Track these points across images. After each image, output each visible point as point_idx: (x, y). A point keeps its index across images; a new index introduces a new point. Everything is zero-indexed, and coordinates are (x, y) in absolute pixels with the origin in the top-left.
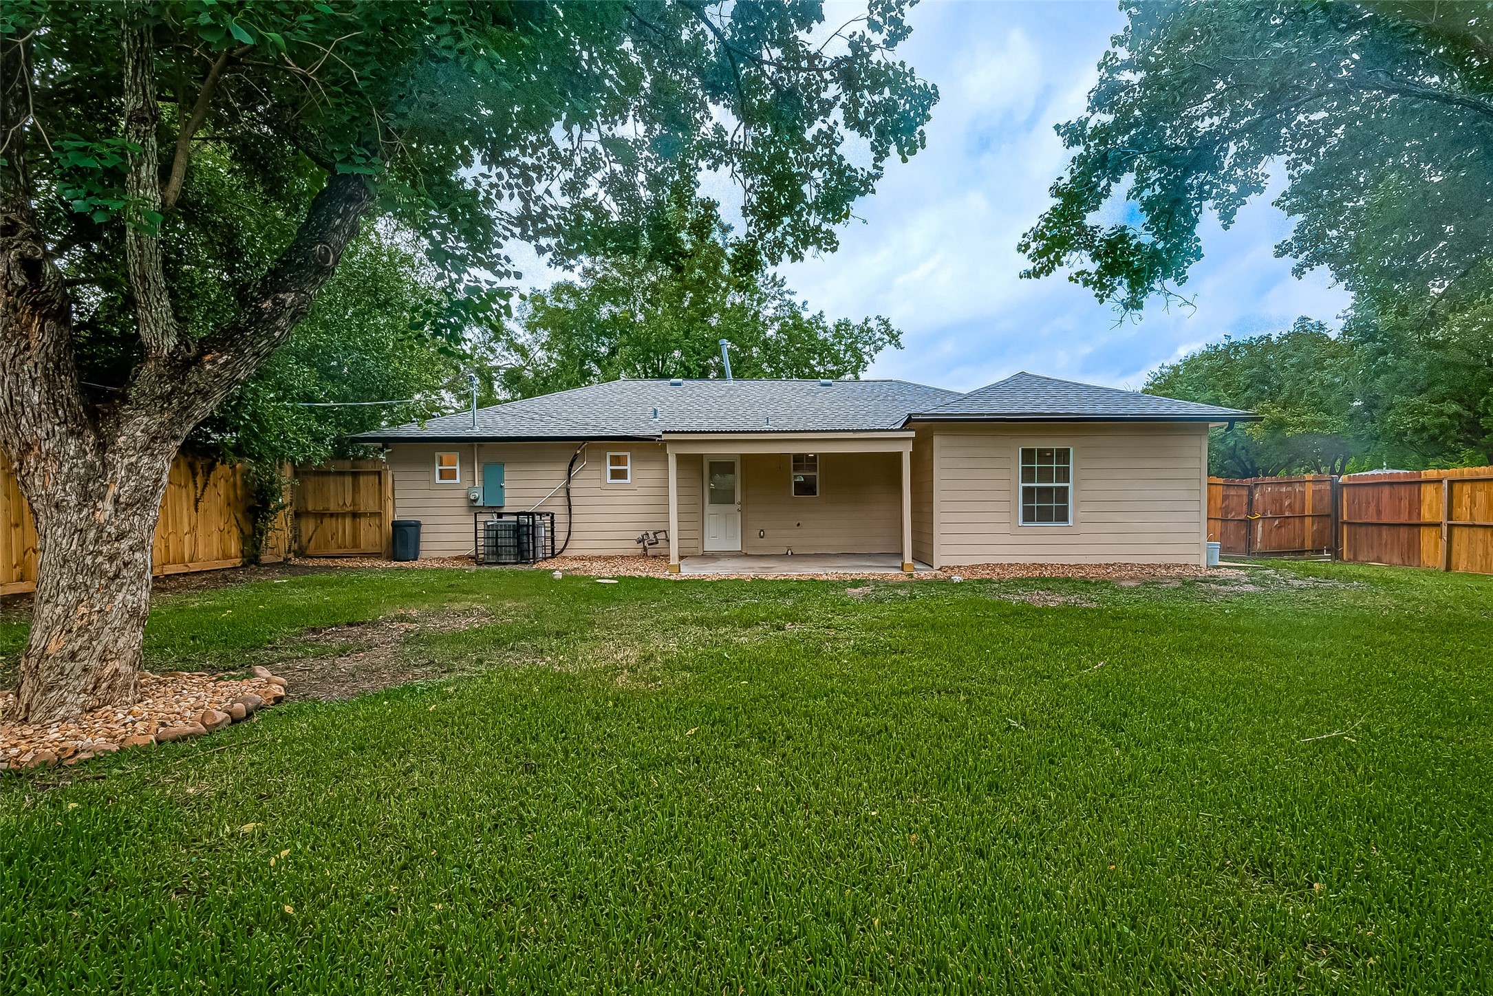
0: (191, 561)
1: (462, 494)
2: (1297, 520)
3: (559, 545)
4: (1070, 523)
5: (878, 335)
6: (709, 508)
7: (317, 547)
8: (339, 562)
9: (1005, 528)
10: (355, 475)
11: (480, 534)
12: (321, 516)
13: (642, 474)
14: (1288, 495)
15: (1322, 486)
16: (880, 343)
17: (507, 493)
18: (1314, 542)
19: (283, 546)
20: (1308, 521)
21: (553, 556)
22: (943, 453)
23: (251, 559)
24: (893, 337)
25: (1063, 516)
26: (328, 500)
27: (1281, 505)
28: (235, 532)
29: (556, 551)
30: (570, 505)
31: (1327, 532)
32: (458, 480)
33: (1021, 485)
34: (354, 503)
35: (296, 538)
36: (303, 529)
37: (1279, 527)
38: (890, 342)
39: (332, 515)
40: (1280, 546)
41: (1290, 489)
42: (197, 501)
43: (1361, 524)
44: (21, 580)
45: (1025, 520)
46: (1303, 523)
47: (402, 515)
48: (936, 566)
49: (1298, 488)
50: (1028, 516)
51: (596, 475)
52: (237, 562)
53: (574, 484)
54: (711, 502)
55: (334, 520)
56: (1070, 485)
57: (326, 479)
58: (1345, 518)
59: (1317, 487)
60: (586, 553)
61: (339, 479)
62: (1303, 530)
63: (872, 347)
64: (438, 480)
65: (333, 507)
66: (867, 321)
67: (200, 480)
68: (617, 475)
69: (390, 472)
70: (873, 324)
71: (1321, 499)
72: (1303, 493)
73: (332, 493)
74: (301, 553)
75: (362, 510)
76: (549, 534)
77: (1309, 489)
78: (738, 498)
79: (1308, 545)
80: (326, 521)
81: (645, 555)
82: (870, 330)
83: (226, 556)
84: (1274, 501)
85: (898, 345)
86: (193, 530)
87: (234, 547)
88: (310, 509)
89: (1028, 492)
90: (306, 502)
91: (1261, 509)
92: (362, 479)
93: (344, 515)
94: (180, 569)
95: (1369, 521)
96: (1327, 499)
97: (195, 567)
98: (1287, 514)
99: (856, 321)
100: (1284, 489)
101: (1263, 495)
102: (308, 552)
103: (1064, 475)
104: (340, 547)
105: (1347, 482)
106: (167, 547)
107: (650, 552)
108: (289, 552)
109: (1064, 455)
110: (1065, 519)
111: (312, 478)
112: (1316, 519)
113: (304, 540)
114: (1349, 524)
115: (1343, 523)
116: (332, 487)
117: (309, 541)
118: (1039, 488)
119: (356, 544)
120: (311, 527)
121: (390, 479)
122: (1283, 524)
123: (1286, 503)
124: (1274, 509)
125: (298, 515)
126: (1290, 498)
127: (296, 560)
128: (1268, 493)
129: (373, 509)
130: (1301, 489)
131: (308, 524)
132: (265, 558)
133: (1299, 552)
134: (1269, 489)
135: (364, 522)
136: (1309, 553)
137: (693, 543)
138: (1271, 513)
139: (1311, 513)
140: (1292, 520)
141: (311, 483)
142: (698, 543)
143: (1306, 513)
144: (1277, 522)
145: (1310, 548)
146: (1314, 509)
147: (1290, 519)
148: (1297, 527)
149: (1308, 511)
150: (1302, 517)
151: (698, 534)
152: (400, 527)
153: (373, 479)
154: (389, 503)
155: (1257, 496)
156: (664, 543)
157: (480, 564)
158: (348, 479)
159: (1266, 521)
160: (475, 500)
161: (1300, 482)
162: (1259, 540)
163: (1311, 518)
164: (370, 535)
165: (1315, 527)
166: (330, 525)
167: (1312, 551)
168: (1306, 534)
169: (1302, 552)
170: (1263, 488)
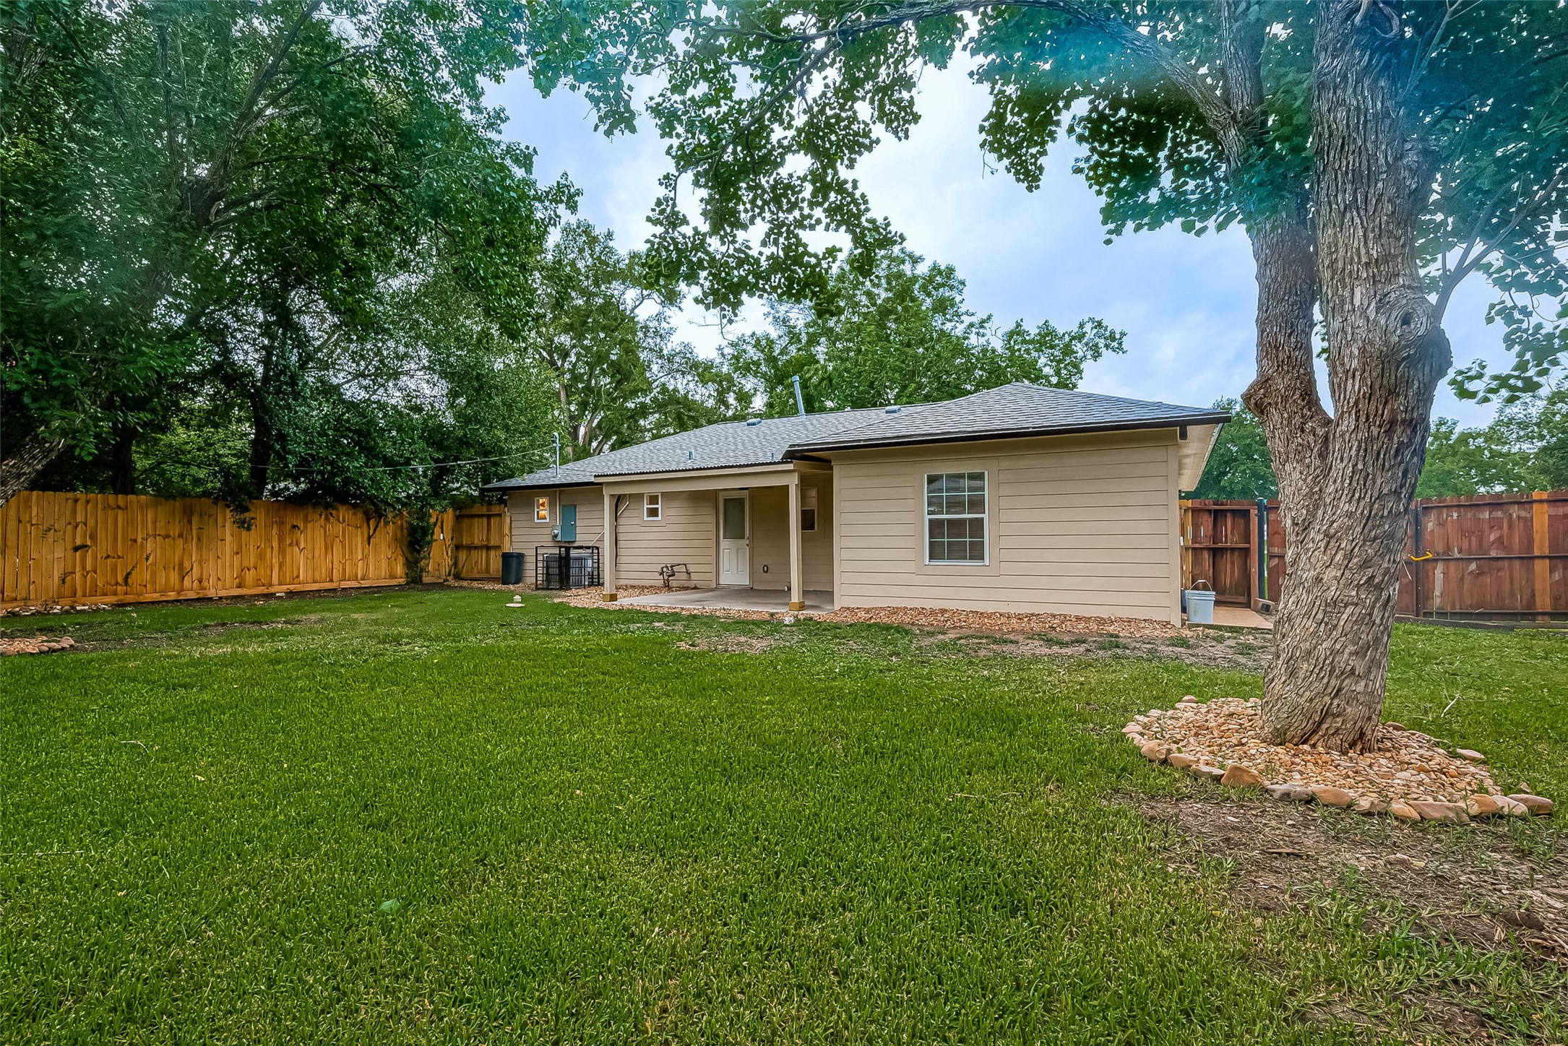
0: (363, 579)
1: (550, 531)
2: (1517, 564)
4: (987, 563)
5: (1095, 340)
6: (725, 544)
7: (467, 571)
8: (475, 584)
9: (911, 567)
10: (489, 517)
11: (540, 565)
12: (470, 548)
13: (671, 512)
14: (1495, 524)
17: (578, 530)
18: (1555, 599)
19: (444, 570)
20: (1541, 567)
21: (598, 585)
22: (845, 484)
23: (415, 580)
25: (977, 553)
26: (474, 536)
27: (1480, 540)
28: (401, 560)
29: (601, 581)
30: (616, 541)
32: (549, 520)
33: (927, 517)
34: (487, 538)
35: (455, 564)
36: (460, 558)
37: (1479, 574)
38: (1108, 346)
39: (476, 548)
40: (1481, 604)
41: (1500, 514)
42: (370, 537)
44: (239, 586)
45: (931, 558)
46: (1530, 570)
47: (514, 548)
48: (837, 606)
49: (1516, 513)
50: (936, 554)
51: (635, 513)
52: (402, 581)
53: (621, 521)
54: (724, 537)
55: (477, 551)
56: (986, 517)
57: (473, 520)
59: (1560, 510)
61: (480, 520)
62: (1530, 580)
64: (536, 520)
65: (476, 541)
66: (1081, 326)
67: (372, 523)
68: (653, 513)
69: (508, 514)
72: (1528, 523)
73: (476, 530)
74: (458, 577)
75: (492, 543)
76: (596, 565)
77: (1541, 514)
78: (747, 533)
79: (1544, 602)
81: (667, 587)
83: (393, 577)
84: (1466, 533)
86: (365, 557)
87: (400, 569)
88: (464, 543)
89: (935, 526)
90: (462, 537)
91: (1439, 545)
92: (493, 520)
93: (481, 547)
94: (354, 584)
97: (365, 584)
98: (1493, 554)
100: (1486, 515)
101: (1441, 524)
102: (461, 575)
103: (977, 504)
104: (478, 572)
106: (344, 569)
107: (673, 584)
108: (449, 573)
110: (982, 558)
111: (466, 518)
112: (1560, 564)
113: (460, 566)
116: (476, 526)
117: (462, 567)
118: (949, 520)
119: (488, 571)
120: (464, 557)
121: (508, 520)
122: (1486, 570)
123: (1492, 537)
124: (1466, 546)
125: (457, 547)
126: (1501, 528)
127: (452, 582)
128: (1453, 521)
129: (497, 543)
130: (1523, 514)
131: (463, 555)
132: (426, 579)
133: (1524, 616)
134: (1455, 515)
135: (492, 553)
136: (1547, 618)
137: (708, 577)
138: (1460, 552)
139: (1547, 553)
140: (1506, 563)
141: (466, 522)
142: (712, 577)
143: (1537, 553)
144: (1473, 566)
145: (1548, 610)
146: (1553, 543)
147: (1501, 563)
148: (1517, 575)
149: (1541, 545)
150: (1528, 559)
151: (712, 568)
152: (507, 557)
153: (498, 519)
154: (507, 539)
155: (1430, 524)
156: (684, 576)
157: (537, 589)
158: (485, 520)
159: (1452, 564)
160: (556, 536)
161: (1519, 503)
162: (1437, 593)
163: (1547, 561)
164: (496, 563)
165: (1557, 576)
166: (474, 553)
167: (1553, 615)
168: (1538, 587)
169: (1532, 616)
170: (1440, 514)
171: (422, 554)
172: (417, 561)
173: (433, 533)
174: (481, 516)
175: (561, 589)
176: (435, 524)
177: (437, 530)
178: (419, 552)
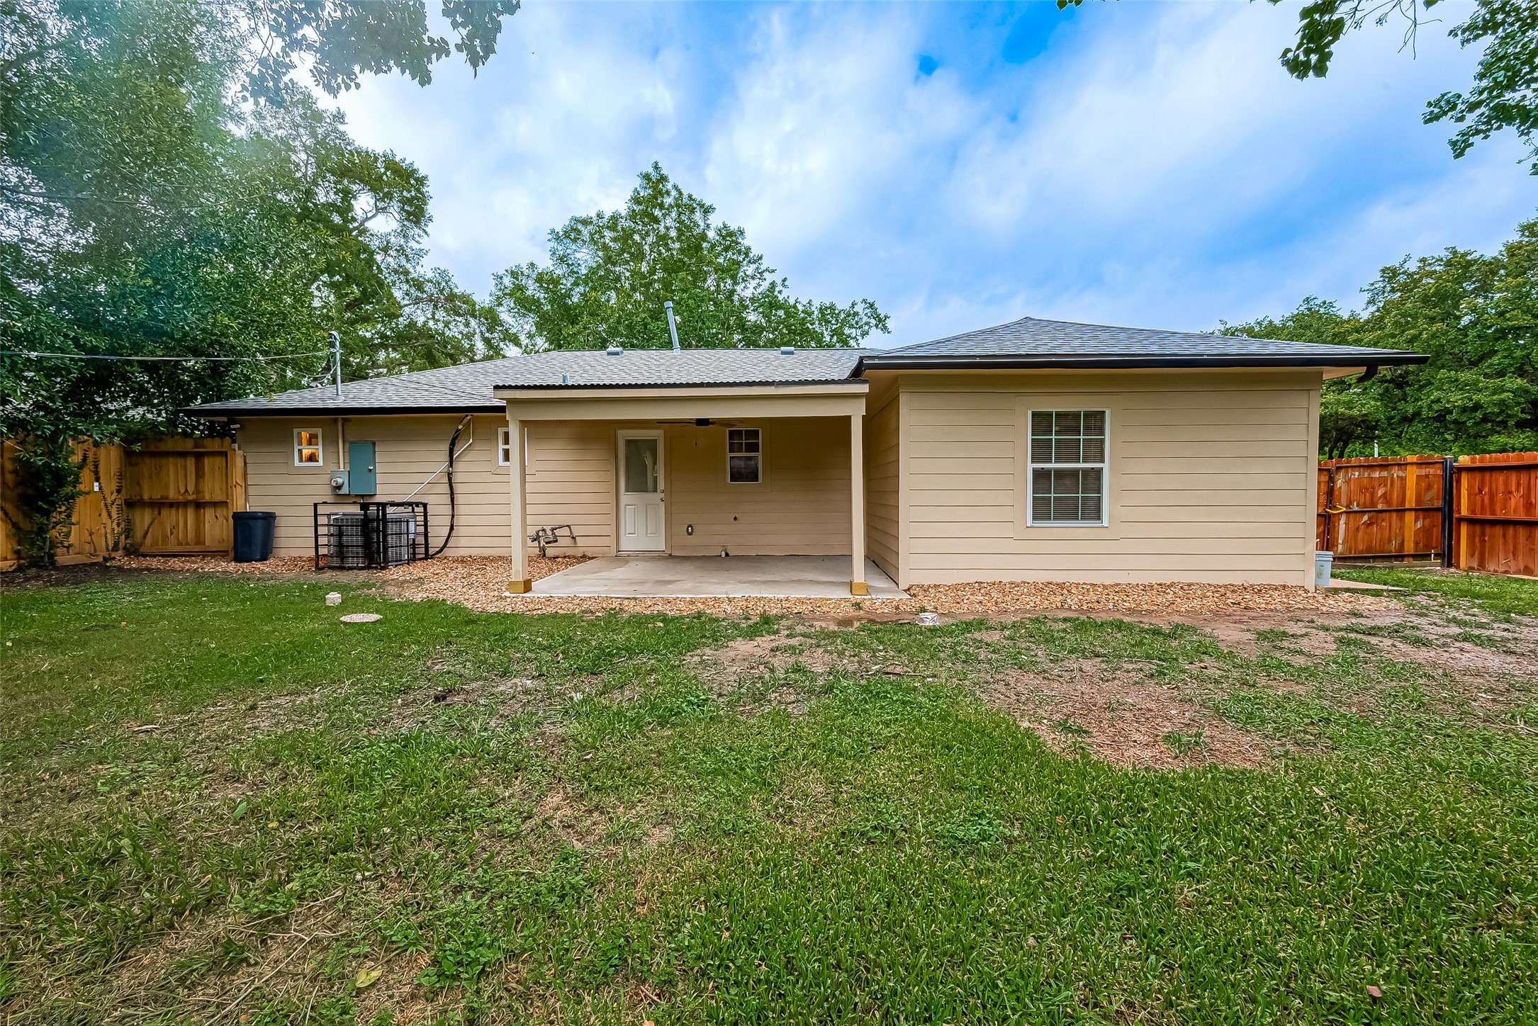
1: (325, 479)
2: (1394, 515)
3: (435, 543)
4: (1105, 524)
5: (865, 319)
6: (626, 498)
7: (154, 543)
8: (175, 563)
9: (1006, 530)
10: (199, 456)
12: (159, 505)
13: (544, 455)
14: (1383, 481)
15: (1431, 471)
16: (867, 327)
17: (379, 478)
18: (1417, 543)
19: (104, 543)
20: (1410, 517)
21: (427, 556)
23: (36, 563)
24: (880, 321)
25: (1094, 512)
26: (167, 486)
27: (1372, 495)
29: (431, 551)
30: (452, 494)
31: (1436, 532)
32: (321, 463)
33: (1031, 466)
34: (198, 491)
35: (128, 532)
36: (138, 521)
37: (1369, 525)
38: (877, 326)
39: (171, 505)
40: (1369, 549)
41: (1385, 474)
43: (1493, 523)
45: (1035, 518)
46: (1402, 519)
47: (255, 505)
48: (904, 584)
49: (1396, 473)
50: (1041, 511)
51: (485, 455)
53: (459, 467)
54: (627, 490)
55: (174, 511)
56: (1106, 466)
57: (164, 461)
58: (1464, 512)
59: (1423, 472)
60: (474, 552)
61: (180, 461)
62: (1402, 528)
63: (859, 332)
64: (297, 463)
65: (172, 495)
66: (853, 305)
69: (239, 453)
70: (859, 308)
71: (1429, 487)
72: (1403, 479)
73: (172, 477)
74: (132, 551)
75: (207, 498)
76: (422, 529)
77: (1412, 474)
78: (661, 485)
79: (1409, 547)
80: (165, 512)
81: (544, 556)
82: (856, 314)
84: (1363, 490)
85: (885, 329)
88: (146, 497)
89: (1039, 476)
90: (141, 489)
91: (1344, 500)
92: (207, 461)
93: (185, 504)
95: (1512, 517)
96: (1437, 487)
98: (1380, 507)
99: (842, 305)
100: (1377, 474)
101: (1348, 482)
102: (142, 550)
103: (1096, 451)
104: (180, 544)
105: (1469, 464)
107: (550, 552)
108: (115, 548)
109: (1095, 421)
110: (1098, 516)
111: (148, 461)
112: (1421, 514)
113: (139, 534)
114: (1470, 521)
115: (1460, 520)
116: (172, 471)
117: (145, 537)
118: (1057, 471)
119: (199, 540)
120: (147, 520)
121: (239, 462)
122: (1374, 521)
123: (1380, 493)
124: (1362, 501)
125: (130, 504)
126: (1386, 486)
127: (120, 559)
128: (1355, 479)
129: (219, 497)
130: (1401, 474)
131: (143, 519)
132: (63, 558)
133: (1397, 557)
134: (1357, 473)
135: (209, 514)
136: (1411, 559)
137: (605, 541)
138: (1358, 505)
139: (1413, 506)
140: (1387, 515)
141: (147, 466)
142: (611, 541)
143: (1407, 506)
144: (1366, 518)
145: (1412, 552)
146: (1418, 500)
147: (1384, 514)
148: (1394, 525)
149: (1410, 502)
150: (1401, 511)
151: (611, 530)
152: (242, 520)
153: (218, 461)
154: (239, 491)
155: (1339, 482)
156: (568, 541)
157: (319, 569)
158: (191, 463)
159: (1352, 516)
160: (339, 487)
161: (1399, 465)
162: (1340, 541)
163: (1413, 513)
164: (217, 528)
165: (1419, 525)
166: (169, 517)
167: (1415, 557)
168: (1406, 534)
169: (1401, 557)
170: (1347, 472)
171: (55, 517)
172: (42, 530)
173: (77, 481)
174: (183, 454)
175: (368, 568)
176: (81, 466)
177: (86, 474)
178: (46, 514)
